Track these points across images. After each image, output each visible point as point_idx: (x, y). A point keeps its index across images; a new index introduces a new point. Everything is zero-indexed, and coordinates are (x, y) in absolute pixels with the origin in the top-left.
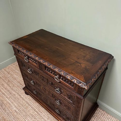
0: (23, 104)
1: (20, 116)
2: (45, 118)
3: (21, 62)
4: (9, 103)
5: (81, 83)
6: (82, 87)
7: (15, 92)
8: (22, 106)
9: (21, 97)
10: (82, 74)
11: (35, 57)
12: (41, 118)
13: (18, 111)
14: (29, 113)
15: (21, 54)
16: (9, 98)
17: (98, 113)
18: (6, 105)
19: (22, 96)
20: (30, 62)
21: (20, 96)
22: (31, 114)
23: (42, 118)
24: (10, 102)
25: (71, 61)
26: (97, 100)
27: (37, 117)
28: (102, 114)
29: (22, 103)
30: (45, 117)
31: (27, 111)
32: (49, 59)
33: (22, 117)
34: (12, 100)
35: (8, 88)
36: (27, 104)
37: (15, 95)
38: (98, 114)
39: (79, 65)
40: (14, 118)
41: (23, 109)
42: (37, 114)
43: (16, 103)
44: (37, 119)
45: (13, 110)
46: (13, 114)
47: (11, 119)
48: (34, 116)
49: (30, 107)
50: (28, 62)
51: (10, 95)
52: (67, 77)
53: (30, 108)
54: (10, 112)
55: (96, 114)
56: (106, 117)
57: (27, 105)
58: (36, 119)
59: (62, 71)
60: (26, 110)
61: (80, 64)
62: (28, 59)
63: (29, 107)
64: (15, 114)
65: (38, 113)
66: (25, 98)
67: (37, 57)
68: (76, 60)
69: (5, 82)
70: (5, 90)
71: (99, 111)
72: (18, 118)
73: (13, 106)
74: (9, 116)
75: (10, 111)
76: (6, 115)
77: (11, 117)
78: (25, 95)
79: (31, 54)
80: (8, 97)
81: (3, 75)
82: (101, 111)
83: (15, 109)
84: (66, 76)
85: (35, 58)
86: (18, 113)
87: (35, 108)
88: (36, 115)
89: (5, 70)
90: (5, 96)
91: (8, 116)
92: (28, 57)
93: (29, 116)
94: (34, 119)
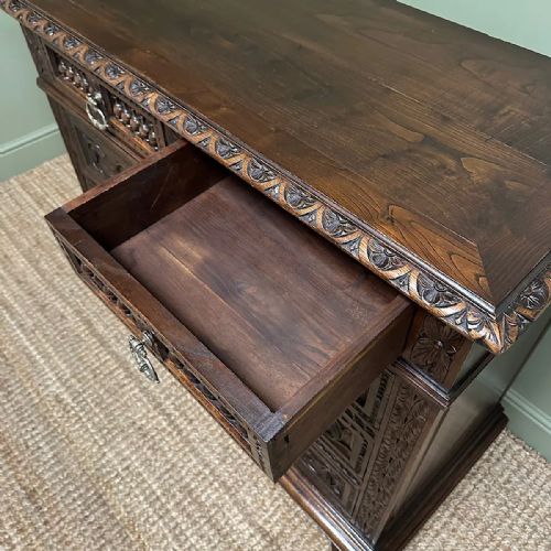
0: (97, 368)
1: (77, 426)
2: (206, 450)
3: (79, 133)
4: (30, 357)
5: (452, 297)
6: (461, 329)
7: (64, 304)
8: (95, 376)
9: (94, 333)
10: (472, 235)
11: (141, 89)
12: (187, 449)
13: (70, 401)
14: (128, 418)
15: (73, 79)
16: (33, 332)
17: (498, 460)
18: (16, 365)
19: (101, 329)
20: (120, 135)
21: (88, 323)
22: (139, 423)
23: (193, 450)
24: (35, 353)
25: (388, 132)
26: (504, 394)
27: (169, 442)
28: (520, 465)
29: (98, 364)
30: (207, 446)
31: (118, 404)
32: (233, 109)
33: (86, 436)
34: (44, 340)
35: (33, 278)
36: (121, 370)
37: (63, 317)
38: (494, 464)
39: (451, 163)
40: (48, 434)
41: (99, 396)
42: (169, 429)
43: (65, 362)
44: (164, 454)
45: (48, 395)
46: (47, 415)
47: (33, 437)
48: (153, 437)
49: (132, 385)
50: (107, 130)
51: (39, 314)
52: (346, 248)
53: (137, 391)
54: (32, 400)
55: (488, 461)
56: (539, 483)
57: (121, 374)
58: (159, 453)
59: (315, 199)
60: (110, 400)
61: (458, 156)
62: (109, 114)
63: (132, 389)
64: (55, 414)
65: (173, 422)
66: (116, 337)
67: (153, 88)
68: (430, 129)
69: (18, 245)
70: (15, 287)
71: (504, 446)
72: (67, 437)
73: (50, 375)
74: (21, 424)
75: (34, 395)
76: (8, 415)
77: (33, 429)
78: (112, 324)
79: (115, 72)
80: (29, 323)
81: (12, 209)
82: (516, 447)
83: (56, 388)
84: (346, 240)
85: (139, 99)
86: (73, 412)
87: (162, 396)
88: (164, 430)
89: (23, 185)
90: (13, 319)
91: (21, 421)
92: (103, 98)
93: (126, 434)
94: (149, 453)
